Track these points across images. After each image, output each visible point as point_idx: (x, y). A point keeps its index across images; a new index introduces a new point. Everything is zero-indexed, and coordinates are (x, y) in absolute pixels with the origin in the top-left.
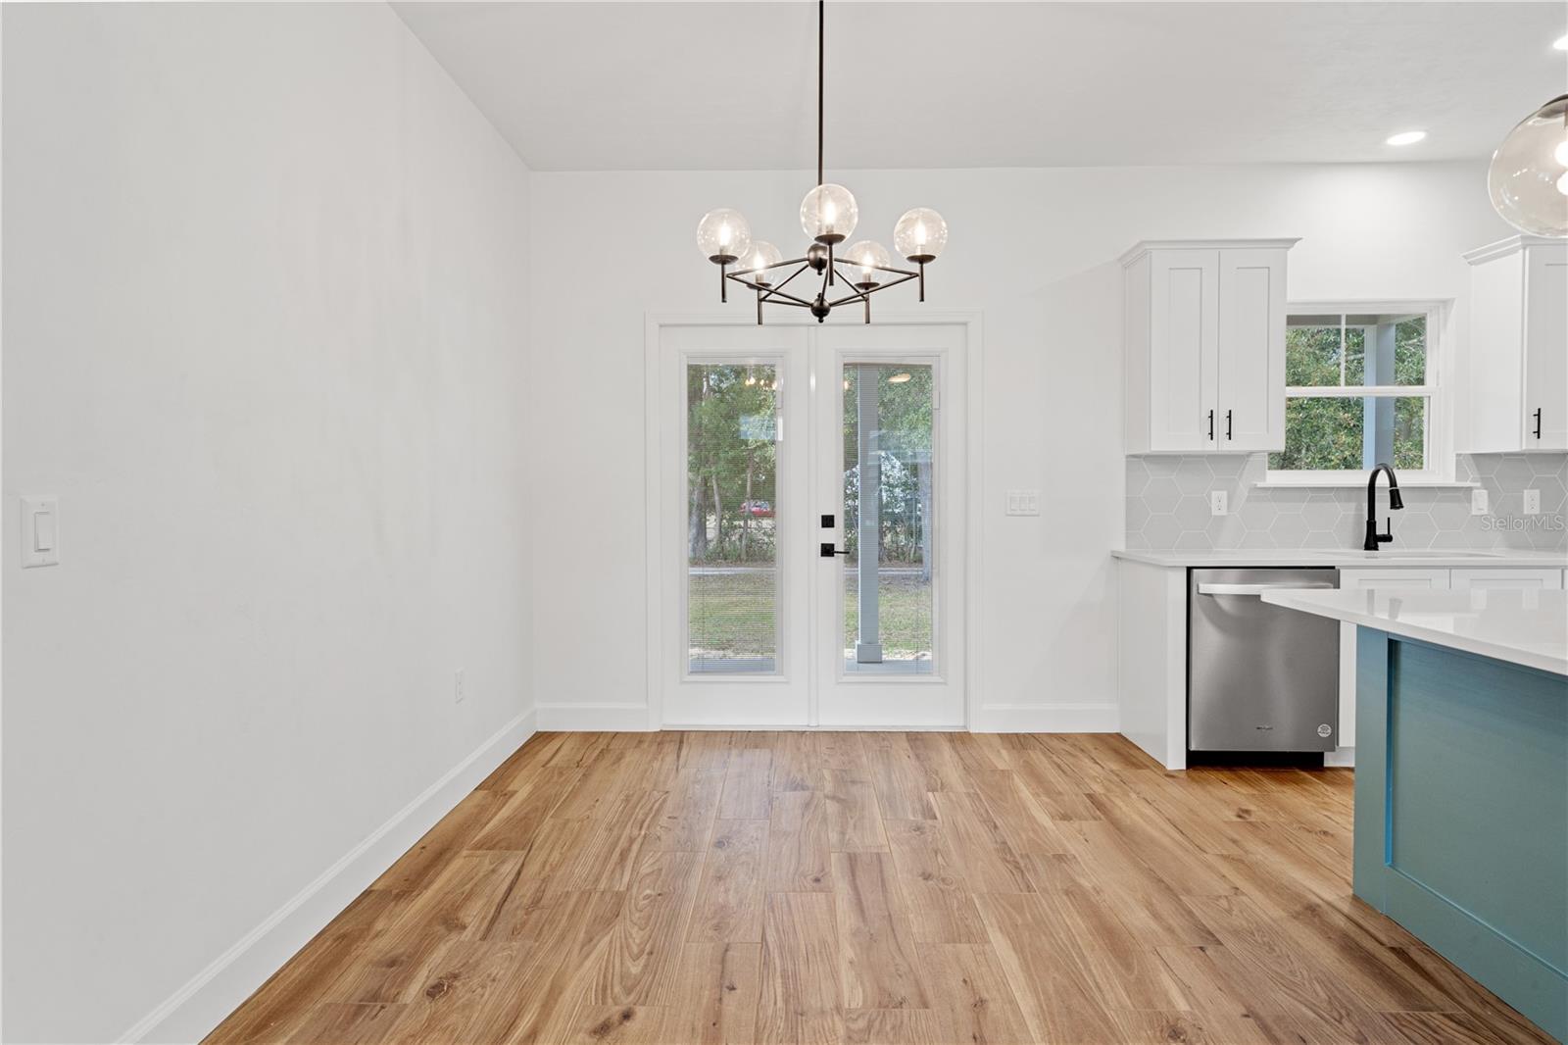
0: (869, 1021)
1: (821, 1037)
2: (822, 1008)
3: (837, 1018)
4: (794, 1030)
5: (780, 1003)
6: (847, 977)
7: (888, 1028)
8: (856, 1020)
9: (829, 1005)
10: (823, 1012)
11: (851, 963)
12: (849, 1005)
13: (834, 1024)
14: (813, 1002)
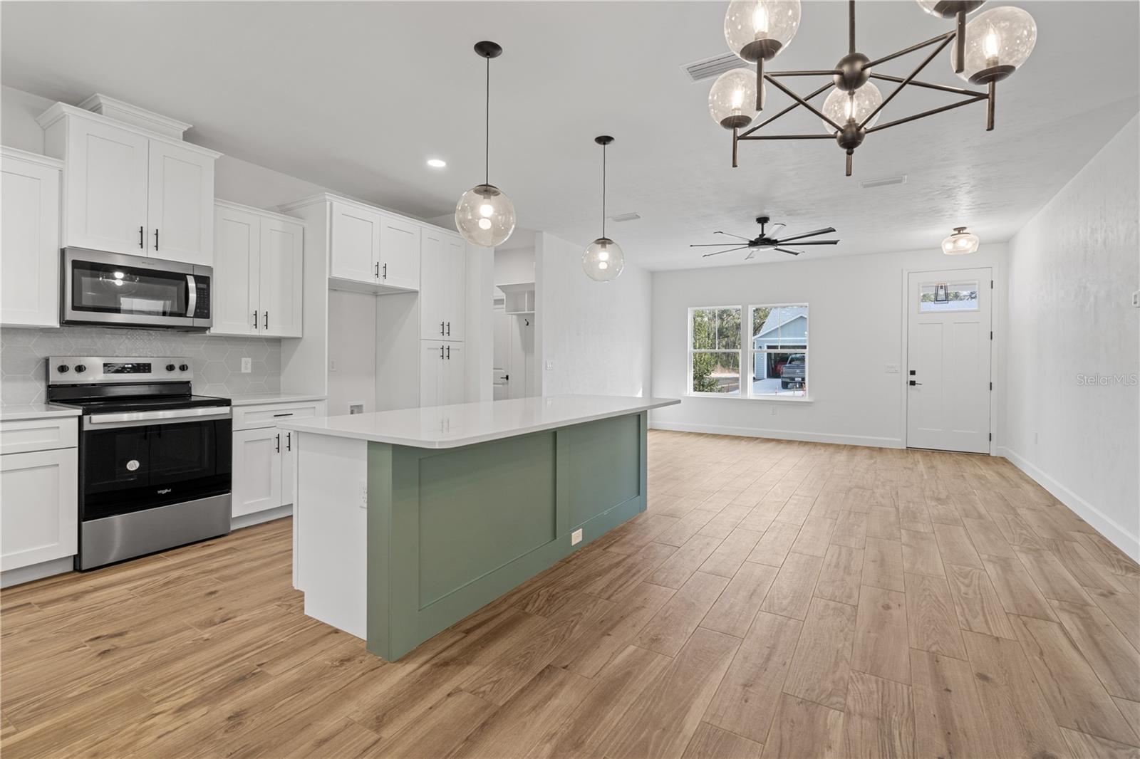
0: (829, 699)
1: (865, 700)
2: (862, 718)
3: (852, 708)
4: (884, 711)
5: (896, 733)
6: (837, 736)
7: (817, 691)
8: (837, 703)
9: (856, 718)
10: (862, 715)
11: (830, 747)
12: (840, 714)
13: (855, 706)
14: (869, 724)
